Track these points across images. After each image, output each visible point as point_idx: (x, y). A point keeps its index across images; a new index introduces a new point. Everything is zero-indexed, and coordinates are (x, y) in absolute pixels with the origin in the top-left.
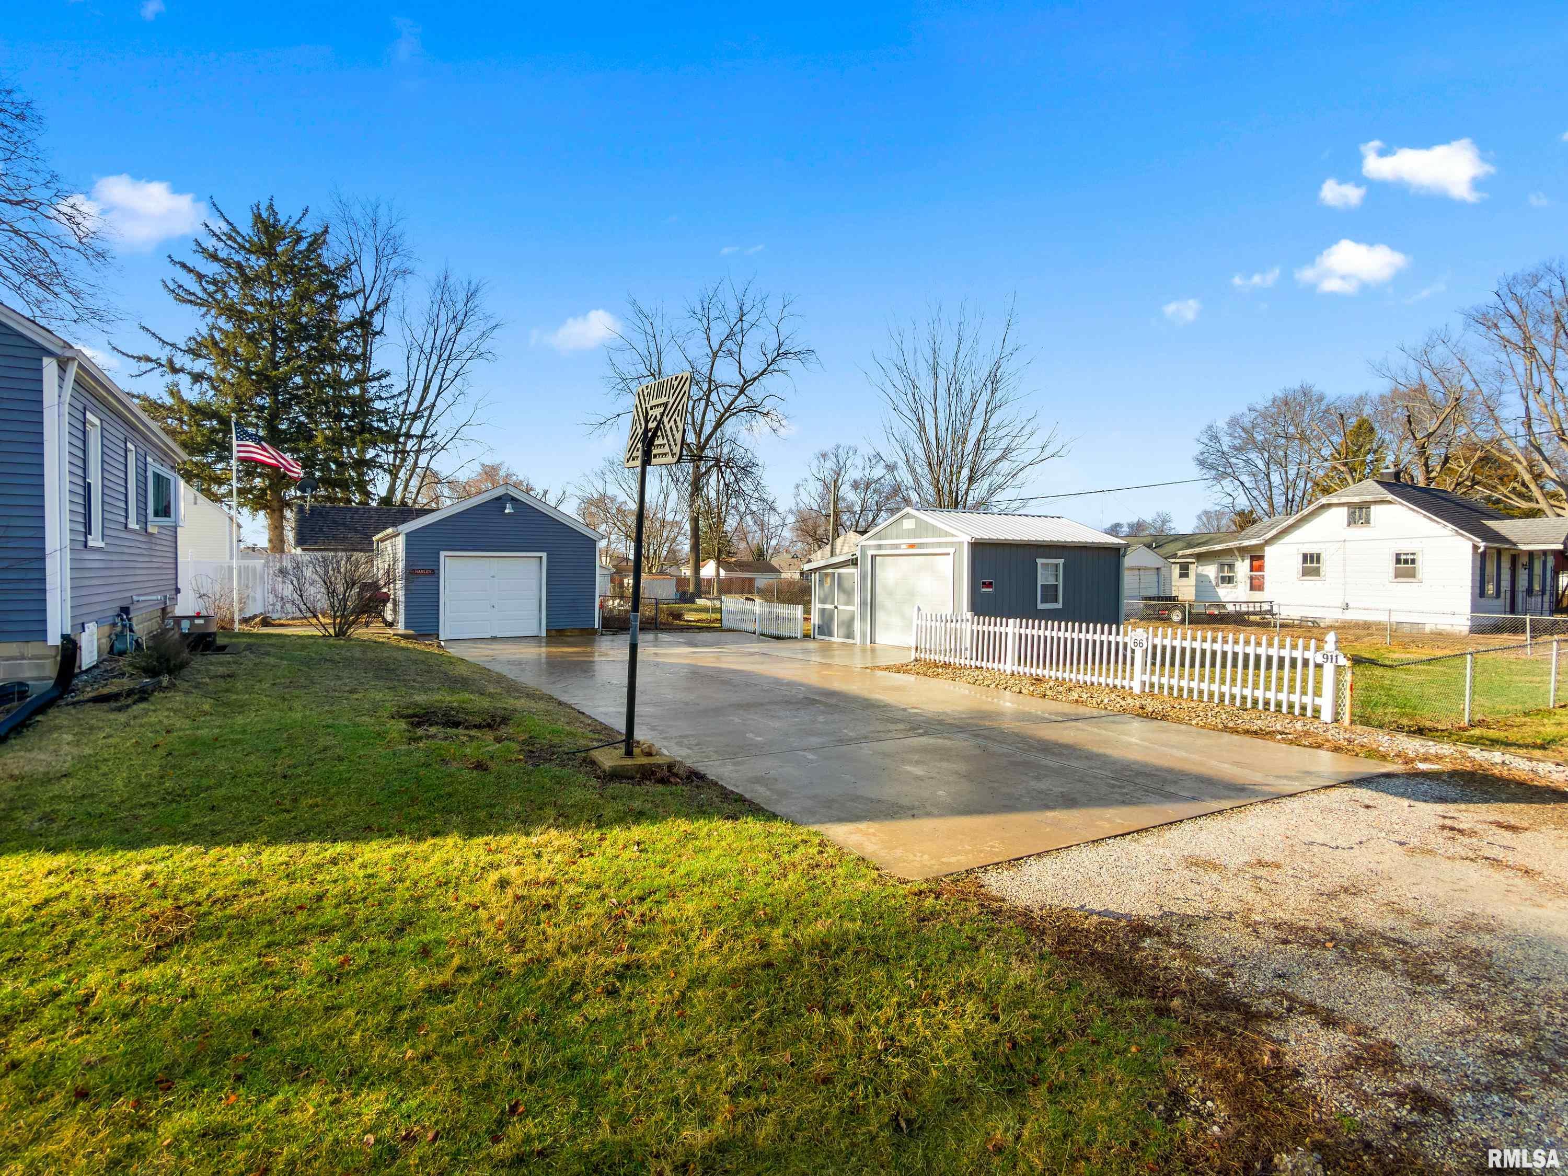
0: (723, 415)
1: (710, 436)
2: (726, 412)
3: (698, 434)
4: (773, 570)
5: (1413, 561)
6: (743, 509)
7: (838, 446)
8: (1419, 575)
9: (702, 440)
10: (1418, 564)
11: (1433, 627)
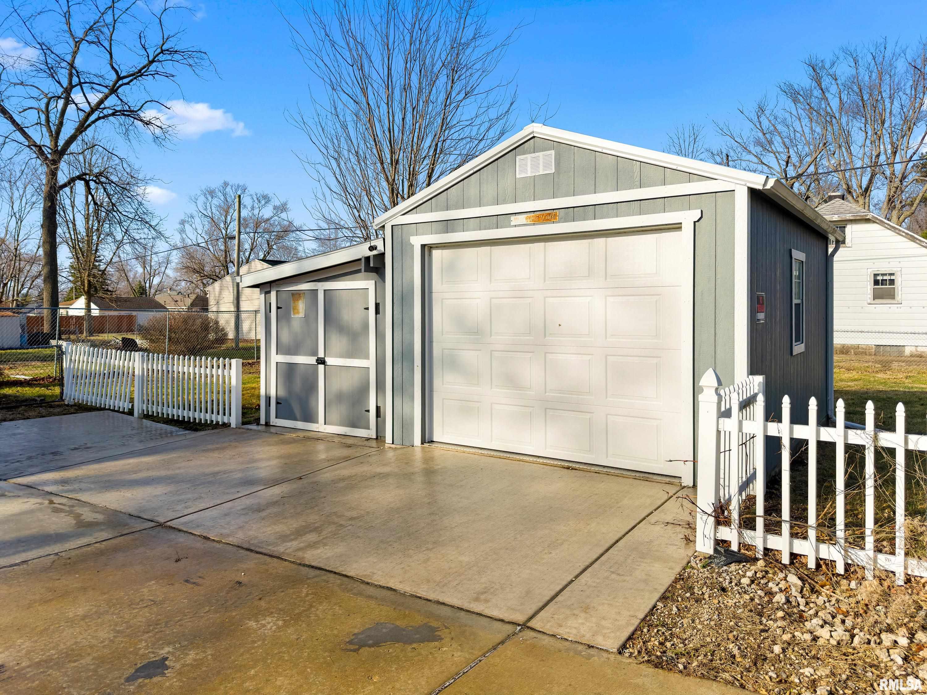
0: (89, 115)
1: (72, 139)
2: (93, 111)
3: (56, 137)
4: (160, 307)
5: (892, 282)
6: (119, 237)
7: (226, 184)
8: (898, 297)
9: (61, 143)
10: (898, 283)
11: (913, 349)
